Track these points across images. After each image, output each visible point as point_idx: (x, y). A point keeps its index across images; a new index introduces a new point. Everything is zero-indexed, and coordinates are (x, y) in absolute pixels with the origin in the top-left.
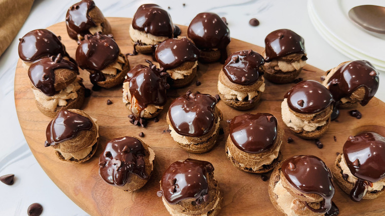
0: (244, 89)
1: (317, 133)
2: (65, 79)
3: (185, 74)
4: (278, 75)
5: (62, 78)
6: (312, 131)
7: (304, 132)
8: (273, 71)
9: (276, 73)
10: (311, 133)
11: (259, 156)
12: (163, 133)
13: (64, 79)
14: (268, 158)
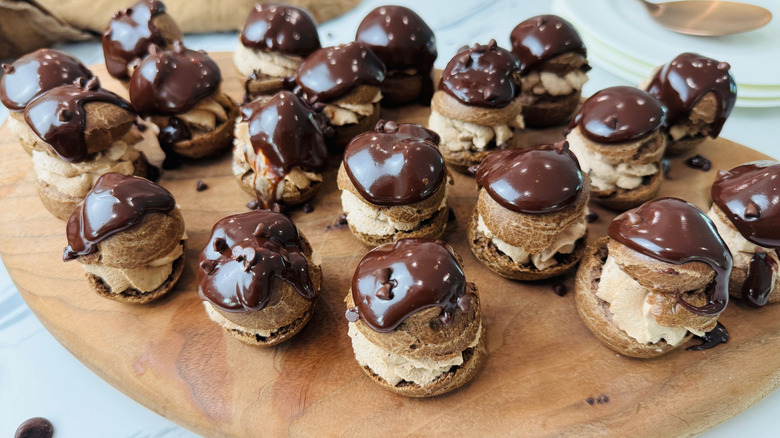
0: (489, 116)
1: (645, 191)
2: (110, 122)
3: (361, 113)
4: (541, 106)
5: (103, 118)
6: (636, 189)
7: (620, 191)
8: (531, 99)
9: (536, 102)
10: (633, 193)
11: (554, 221)
12: (326, 231)
13: (106, 122)
14: (568, 233)
